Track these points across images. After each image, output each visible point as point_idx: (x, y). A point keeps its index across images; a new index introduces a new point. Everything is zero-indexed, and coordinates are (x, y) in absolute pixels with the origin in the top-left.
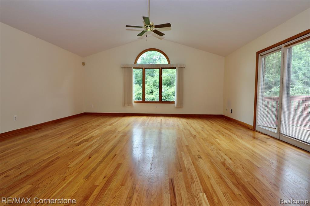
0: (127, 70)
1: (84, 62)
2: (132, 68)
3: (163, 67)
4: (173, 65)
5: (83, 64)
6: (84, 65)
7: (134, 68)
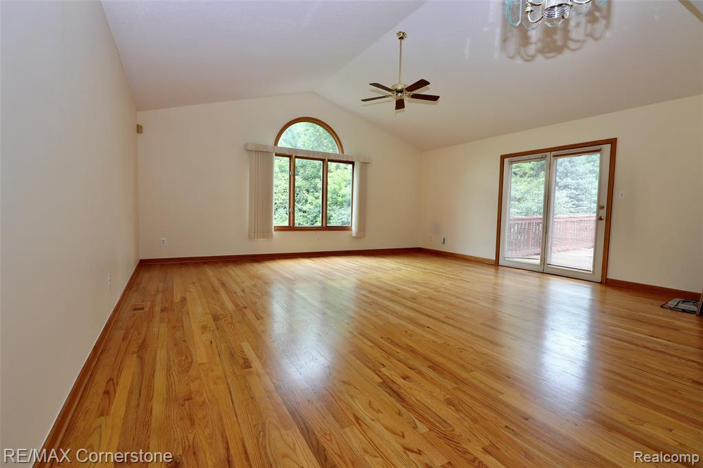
0: (262, 157)
1: (140, 124)
2: (272, 153)
3: (330, 158)
4: (347, 156)
5: (139, 129)
6: (141, 132)
7: (277, 155)
